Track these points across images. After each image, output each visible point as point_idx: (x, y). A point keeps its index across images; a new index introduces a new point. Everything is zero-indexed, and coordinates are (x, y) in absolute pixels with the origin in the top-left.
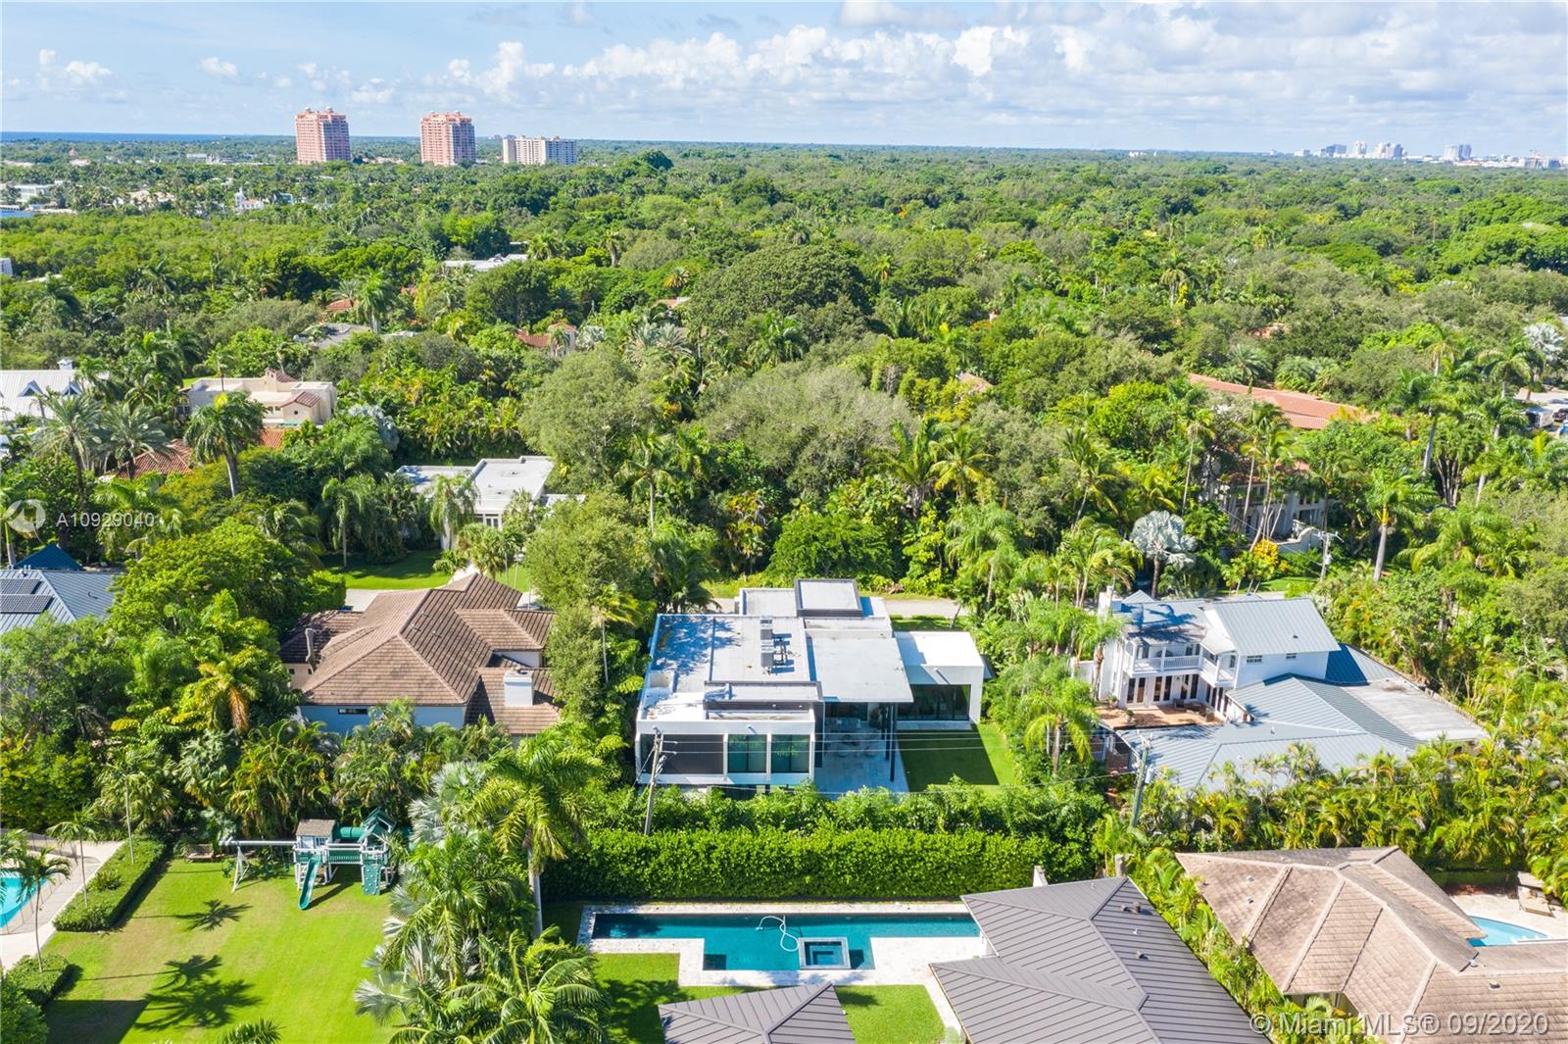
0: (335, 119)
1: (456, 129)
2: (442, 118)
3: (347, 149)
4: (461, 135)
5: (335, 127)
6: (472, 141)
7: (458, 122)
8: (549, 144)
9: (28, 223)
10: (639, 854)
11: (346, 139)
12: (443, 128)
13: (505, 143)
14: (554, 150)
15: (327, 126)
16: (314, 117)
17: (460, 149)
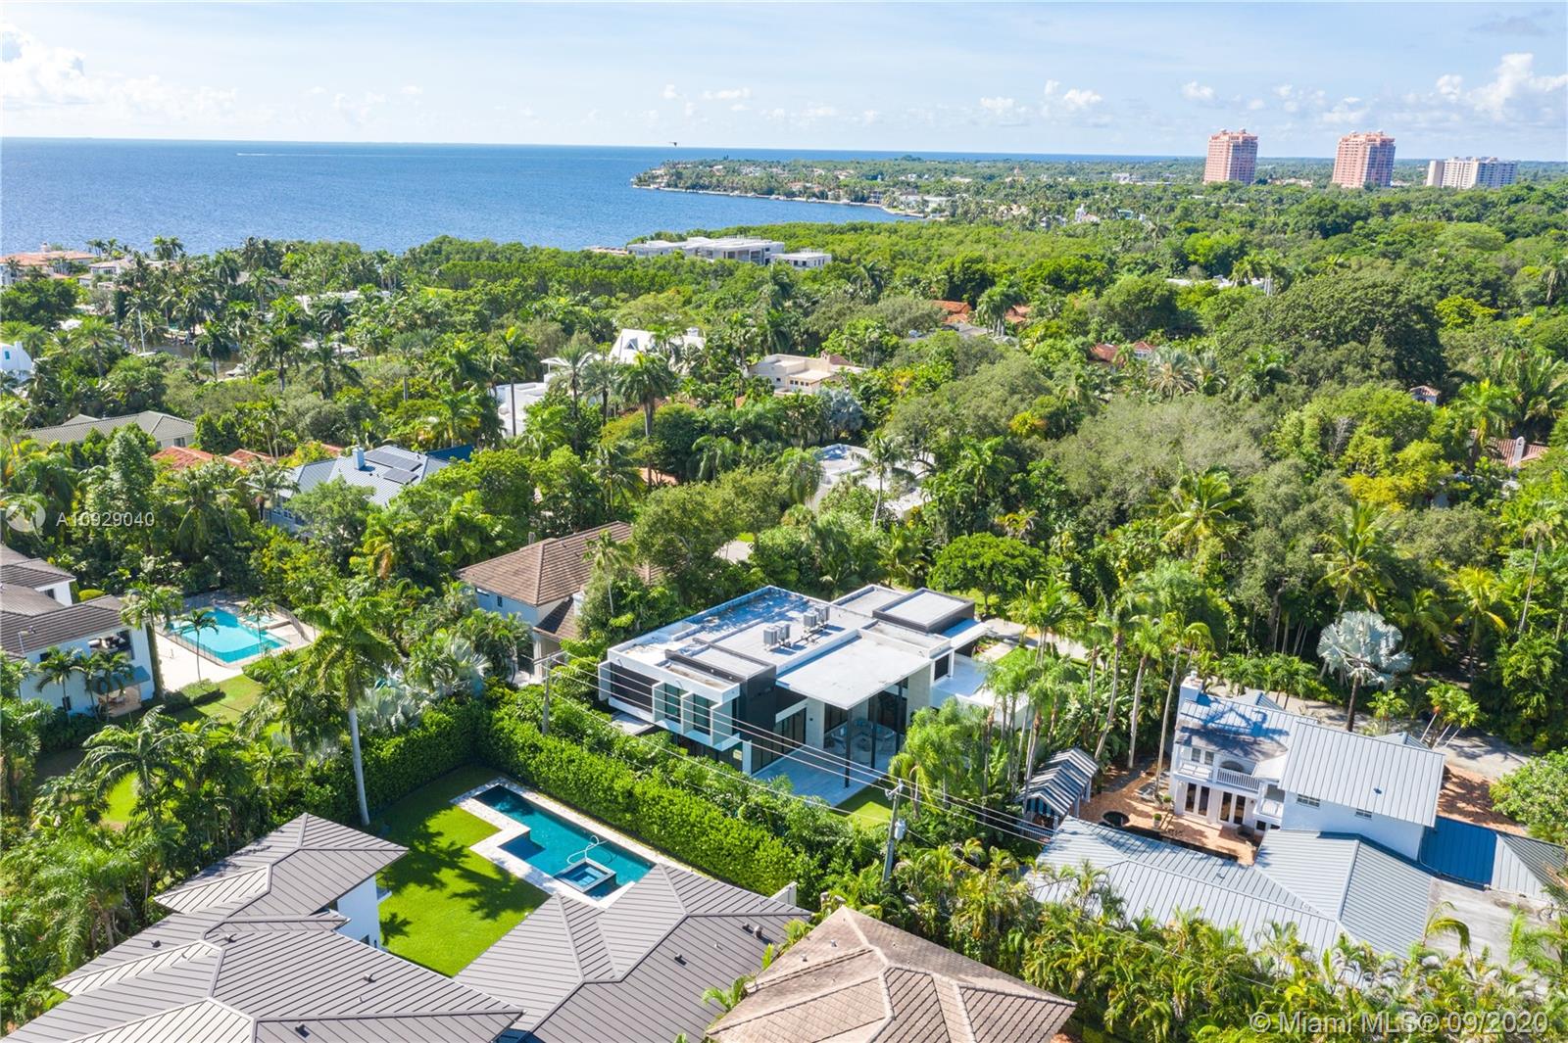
0: (1245, 140)
1: (1374, 150)
2: (1362, 138)
3: (1252, 170)
4: (1379, 156)
5: (1246, 147)
6: (1389, 163)
7: (1378, 142)
8: (1483, 167)
9: (872, 228)
10: (530, 746)
11: (1253, 160)
12: (1361, 149)
13: (1432, 164)
14: (1487, 173)
15: (1236, 148)
16: (1226, 138)
17: (1374, 171)
